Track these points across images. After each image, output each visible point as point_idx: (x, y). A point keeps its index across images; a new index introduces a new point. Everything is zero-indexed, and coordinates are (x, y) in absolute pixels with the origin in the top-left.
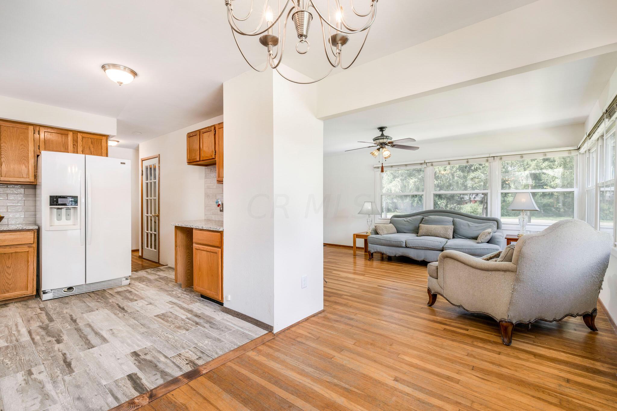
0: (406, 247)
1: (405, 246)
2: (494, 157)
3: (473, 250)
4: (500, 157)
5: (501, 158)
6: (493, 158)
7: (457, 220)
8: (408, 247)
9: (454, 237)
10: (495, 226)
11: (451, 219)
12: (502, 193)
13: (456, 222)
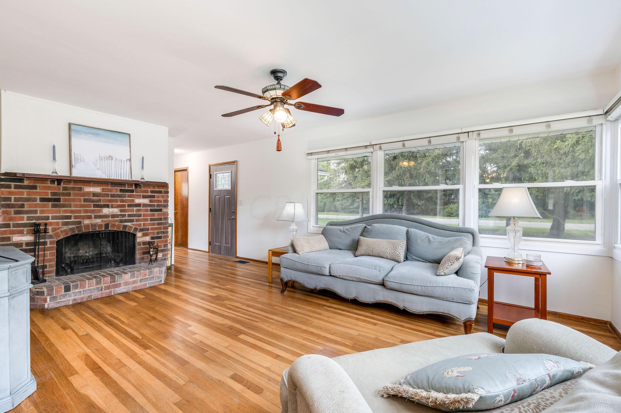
0: (331, 275)
1: (328, 274)
2: (468, 132)
3: (429, 288)
4: (478, 132)
5: (479, 134)
6: (467, 134)
7: (412, 230)
8: (333, 276)
9: (406, 259)
10: (469, 242)
11: (405, 229)
12: (480, 190)
13: (411, 235)
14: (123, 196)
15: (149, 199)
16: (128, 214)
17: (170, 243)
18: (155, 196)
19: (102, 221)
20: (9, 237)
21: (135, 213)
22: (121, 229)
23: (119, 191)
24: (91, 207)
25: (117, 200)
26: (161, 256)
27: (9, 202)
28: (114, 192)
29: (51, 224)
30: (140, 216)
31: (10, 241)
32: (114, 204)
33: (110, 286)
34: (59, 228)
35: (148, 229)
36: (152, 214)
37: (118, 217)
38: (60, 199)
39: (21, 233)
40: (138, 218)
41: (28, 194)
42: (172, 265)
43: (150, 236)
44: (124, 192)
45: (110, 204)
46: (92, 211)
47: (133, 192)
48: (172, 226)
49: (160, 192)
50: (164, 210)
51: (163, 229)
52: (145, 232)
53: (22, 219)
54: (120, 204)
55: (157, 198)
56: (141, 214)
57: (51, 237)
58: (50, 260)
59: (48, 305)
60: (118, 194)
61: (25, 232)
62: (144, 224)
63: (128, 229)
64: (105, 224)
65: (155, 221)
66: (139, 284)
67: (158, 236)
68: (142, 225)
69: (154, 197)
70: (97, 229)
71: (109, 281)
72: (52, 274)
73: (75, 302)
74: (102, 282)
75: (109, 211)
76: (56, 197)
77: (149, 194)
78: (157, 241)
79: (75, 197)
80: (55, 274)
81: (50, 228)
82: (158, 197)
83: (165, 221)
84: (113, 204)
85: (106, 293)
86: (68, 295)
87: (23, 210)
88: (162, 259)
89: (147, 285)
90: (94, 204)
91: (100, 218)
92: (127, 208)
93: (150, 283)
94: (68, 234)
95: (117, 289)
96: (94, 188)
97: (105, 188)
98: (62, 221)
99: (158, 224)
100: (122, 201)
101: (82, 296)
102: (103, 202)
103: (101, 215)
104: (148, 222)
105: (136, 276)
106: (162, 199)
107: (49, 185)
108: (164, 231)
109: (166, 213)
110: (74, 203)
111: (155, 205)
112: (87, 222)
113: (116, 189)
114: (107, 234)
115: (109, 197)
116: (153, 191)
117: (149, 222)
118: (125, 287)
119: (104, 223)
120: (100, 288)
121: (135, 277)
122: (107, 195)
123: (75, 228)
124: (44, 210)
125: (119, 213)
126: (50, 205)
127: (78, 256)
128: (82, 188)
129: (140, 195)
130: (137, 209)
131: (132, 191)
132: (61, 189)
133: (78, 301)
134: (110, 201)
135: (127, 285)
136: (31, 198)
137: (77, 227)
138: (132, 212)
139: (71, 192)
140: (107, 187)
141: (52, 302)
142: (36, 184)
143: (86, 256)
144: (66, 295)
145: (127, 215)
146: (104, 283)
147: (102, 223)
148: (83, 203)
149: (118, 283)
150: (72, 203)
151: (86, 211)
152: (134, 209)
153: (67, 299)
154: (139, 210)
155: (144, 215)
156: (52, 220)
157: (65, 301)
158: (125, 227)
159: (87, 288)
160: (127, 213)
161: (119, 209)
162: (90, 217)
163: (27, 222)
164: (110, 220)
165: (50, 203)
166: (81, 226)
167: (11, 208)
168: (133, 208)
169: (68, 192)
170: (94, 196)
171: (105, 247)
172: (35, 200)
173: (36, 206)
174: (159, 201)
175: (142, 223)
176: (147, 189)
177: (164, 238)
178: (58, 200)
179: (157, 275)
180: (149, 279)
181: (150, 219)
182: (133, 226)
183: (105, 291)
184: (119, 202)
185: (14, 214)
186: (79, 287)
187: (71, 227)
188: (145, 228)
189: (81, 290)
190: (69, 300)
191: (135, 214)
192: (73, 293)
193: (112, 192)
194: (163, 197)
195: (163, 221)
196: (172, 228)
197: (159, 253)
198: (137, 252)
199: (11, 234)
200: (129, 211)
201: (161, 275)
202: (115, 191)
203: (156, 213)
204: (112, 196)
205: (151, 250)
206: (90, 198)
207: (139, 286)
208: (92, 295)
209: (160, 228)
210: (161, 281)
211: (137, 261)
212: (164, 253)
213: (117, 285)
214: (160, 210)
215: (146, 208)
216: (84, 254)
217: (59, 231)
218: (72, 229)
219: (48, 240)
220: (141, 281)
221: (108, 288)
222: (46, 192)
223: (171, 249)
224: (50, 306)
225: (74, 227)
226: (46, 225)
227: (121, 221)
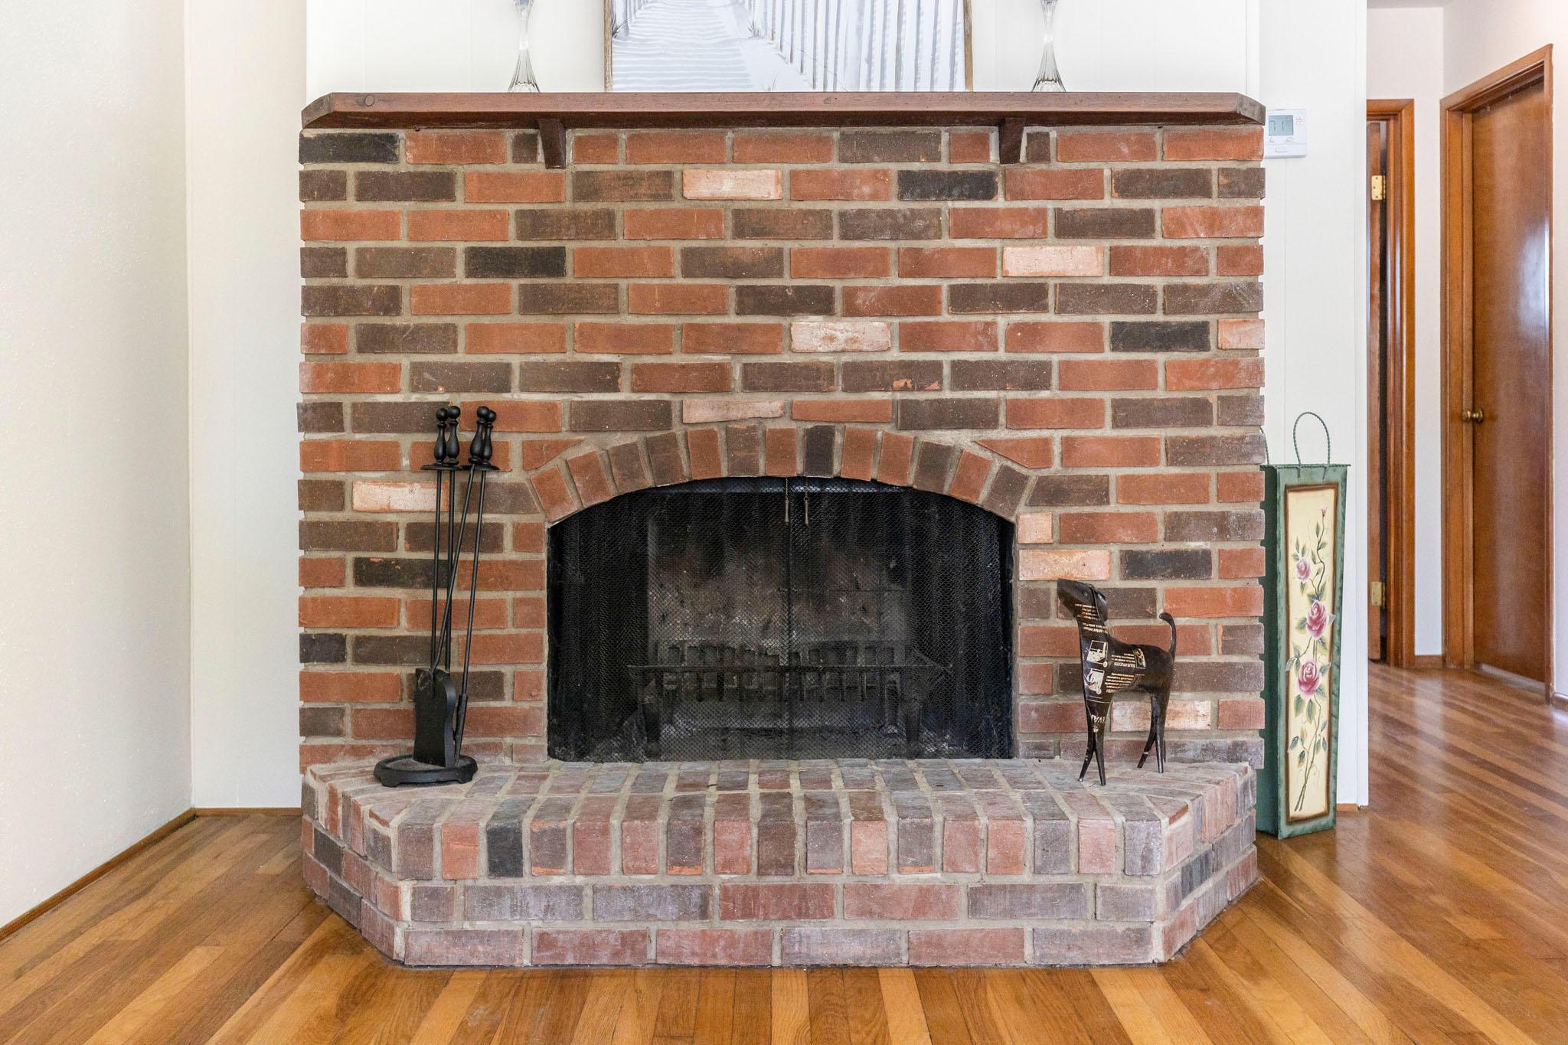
14: (920, 223)
15: (1107, 243)
16: (955, 365)
17: (1316, 623)
18: (1149, 214)
19: (792, 412)
20: (339, 486)
21: (1002, 355)
22: (911, 478)
23: (894, 188)
24: (723, 313)
25: (884, 253)
26: (1202, 724)
27: (335, 281)
28: (862, 198)
29: (519, 412)
30: (1037, 377)
31: (342, 508)
32: (865, 289)
33: (755, 890)
34: (558, 447)
35: (1098, 491)
36: (1128, 362)
37: (886, 386)
38: (560, 252)
39: (385, 462)
40: (1023, 395)
41: (417, 230)
42: (1332, 807)
43: (1115, 549)
44: (924, 196)
45: (838, 285)
46: (732, 340)
47: (989, 195)
48: (1338, 487)
49: (1195, 184)
50: (1227, 333)
51: (1221, 497)
52: (1074, 510)
53: (388, 378)
54: (900, 288)
55: (1170, 234)
56: (1045, 366)
57: (517, 498)
58: (517, 649)
59: (407, 935)
60: (891, 213)
61: (405, 462)
62: (1068, 444)
63: (959, 480)
64: (810, 434)
65: (1150, 422)
66: (963, 924)
67: (1178, 555)
68: (1057, 449)
69: (1142, 223)
70: (762, 462)
71: (751, 852)
72: (531, 741)
73: (547, 958)
74: (709, 849)
75: (832, 339)
76: (545, 244)
77: (1110, 202)
78: (1171, 596)
79: (635, 244)
80: (544, 743)
81: (510, 441)
82: (1177, 226)
83: (1238, 432)
84: (857, 289)
85: (732, 941)
86: (507, 901)
87: (394, 328)
88: (1209, 751)
89: (1028, 950)
90: (740, 290)
91: (777, 388)
92: (946, 317)
93: (1053, 936)
94: (600, 486)
95: (807, 928)
96: (740, 174)
97: (808, 172)
98: (575, 398)
99: (1181, 451)
100: (917, 264)
101: (587, 925)
102: (796, 274)
103: (781, 367)
104: (1098, 433)
105: (938, 851)
106: (1207, 245)
107: (511, 167)
108: (1224, 516)
109: (1245, 361)
110: (632, 281)
111: (1148, 292)
112: (700, 410)
113: (875, 175)
114: (825, 503)
115: (827, 237)
116: (1138, 174)
117: (1108, 431)
118: (861, 924)
119: (800, 428)
120: (695, 896)
121: (929, 861)
122: (821, 224)
123: (641, 448)
124: (488, 326)
125: (895, 355)
126: (515, 298)
127: (722, 648)
128: (677, 176)
129: (1041, 213)
130: (1019, 327)
131: (982, 186)
132: (568, 191)
133: (562, 956)
134: (839, 263)
135: (871, 914)
136: (430, 250)
137: (650, 444)
138: (979, 348)
139: (621, 208)
140: (816, 166)
141: (429, 928)
142: (449, 168)
143: (762, 652)
144: (499, 892)
145: (946, 371)
146: (719, 859)
147: (793, 425)
148: (681, 281)
149: (809, 881)
150: (623, 283)
151: (698, 338)
152: (994, 324)
153: (504, 927)
154: (1030, 335)
155: (1072, 375)
156: (524, 389)
157: (492, 935)
158: (935, 458)
159: (615, 877)
160: (946, 358)
161: (896, 321)
162: (715, 381)
163: (414, 398)
164: (836, 406)
165: (515, 283)
166: (672, 440)
167: (346, 312)
168: (989, 318)
169: (601, 206)
170: (739, 233)
171: (873, 609)
172: (441, 264)
173: (449, 301)
174: (1182, 260)
175: (1057, 435)
176: (1093, 165)
177: (1225, 573)
178: (550, 262)
179: (1105, 882)
180: (1037, 898)
181: (1117, 405)
182: (986, 455)
183: (728, 925)
184: (894, 271)
185: (361, 350)
186: (570, 859)
187: (618, 440)
188: (1079, 479)
189: (579, 880)
190: (513, 936)
191: (1003, 365)
192: (537, 890)
193: (848, 198)
194: (1213, 222)
195: (1215, 431)
196: (1339, 503)
197: (1173, 695)
198: (1023, 664)
199: (349, 470)
200: (961, 337)
201: (1137, 885)
202: (866, 190)
203: (1161, 357)
204: (853, 225)
205: (1094, 656)
206: (721, 244)
207: (965, 943)
208: (644, 935)
209: (1194, 489)
210: (1140, 938)
211: (1023, 738)
212: (1225, 697)
213: (803, 893)
214: (1195, 337)
215: (1087, 318)
216: (754, 640)
217: (557, 463)
218: (624, 457)
219: (507, 521)
220: (977, 899)
221: (743, 903)
222: (493, 214)
223: (1334, 680)
224: (418, 948)
225: (634, 444)
226: (486, 419)
227: (911, 417)
